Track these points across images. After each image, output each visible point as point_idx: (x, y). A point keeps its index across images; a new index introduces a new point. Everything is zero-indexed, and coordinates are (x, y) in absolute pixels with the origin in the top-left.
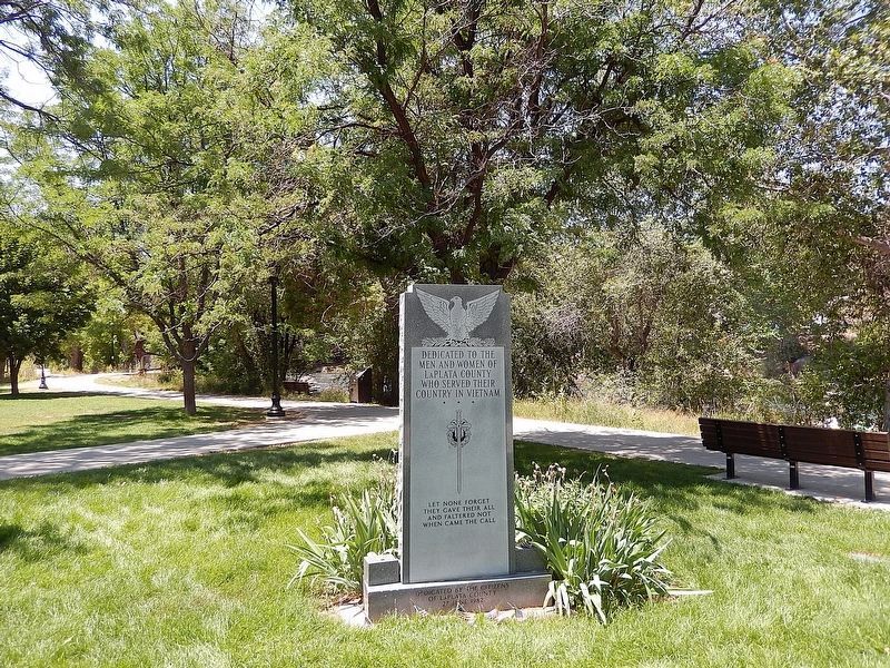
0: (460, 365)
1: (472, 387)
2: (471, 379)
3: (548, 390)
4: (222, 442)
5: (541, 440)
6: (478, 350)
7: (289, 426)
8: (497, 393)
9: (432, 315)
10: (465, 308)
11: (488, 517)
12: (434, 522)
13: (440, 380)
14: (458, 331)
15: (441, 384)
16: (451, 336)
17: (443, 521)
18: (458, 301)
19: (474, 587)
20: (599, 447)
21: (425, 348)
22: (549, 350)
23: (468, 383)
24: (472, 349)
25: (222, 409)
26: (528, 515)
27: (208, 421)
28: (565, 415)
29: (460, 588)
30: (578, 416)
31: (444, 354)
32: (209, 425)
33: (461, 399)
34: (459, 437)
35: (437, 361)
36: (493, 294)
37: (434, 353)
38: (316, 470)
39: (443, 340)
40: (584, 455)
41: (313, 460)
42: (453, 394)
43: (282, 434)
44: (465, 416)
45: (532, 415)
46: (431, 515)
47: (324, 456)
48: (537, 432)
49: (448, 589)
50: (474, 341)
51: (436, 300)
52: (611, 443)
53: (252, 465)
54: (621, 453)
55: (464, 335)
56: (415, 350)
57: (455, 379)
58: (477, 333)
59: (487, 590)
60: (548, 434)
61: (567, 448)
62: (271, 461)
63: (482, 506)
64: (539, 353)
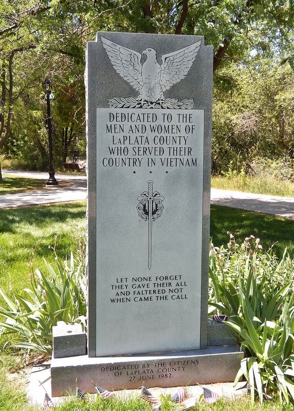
0: (153, 129)
1: (166, 155)
2: (165, 146)
3: (233, 170)
4: (10, 201)
5: (228, 205)
6: (175, 113)
7: (58, 191)
8: (195, 163)
9: (121, 70)
10: (160, 62)
11: (180, 294)
12: (122, 298)
13: (130, 147)
14: (151, 90)
15: (131, 151)
16: (143, 96)
17: (131, 296)
18: (151, 53)
19: (162, 363)
20: (270, 211)
21: (113, 110)
22: (234, 144)
23: (162, 151)
24: (167, 111)
25: (22, 179)
26: (222, 289)
27: (9, 187)
28: (244, 187)
29: (148, 364)
30: (254, 188)
31: (135, 117)
32: (8, 189)
33: (153, 168)
34: (149, 210)
35: (126, 125)
36: (193, 47)
37: (123, 117)
38: (60, 224)
39: (133, 101)
40: (260, 217)
41: (62, 216)
42: (144, 162)
43: (51, 196)
44: (157, 188)
45: (221, 186)
46: (119, 291)
47: (71, 213)
48: (225, 199)
49: (135, 365)
50: (169, 102)
51: (125, 52)
52: (279, 208)
53: (17, 219)
54: (287, 215)
55: (158, 95)
56: (101, 112)
57: (147, 146)
58: (173, 93)
59: (176, 367)
60: (233, 200)
61: (246, 211)
62: (32, 216)
63: (174, 283)
64: (227, 146)
